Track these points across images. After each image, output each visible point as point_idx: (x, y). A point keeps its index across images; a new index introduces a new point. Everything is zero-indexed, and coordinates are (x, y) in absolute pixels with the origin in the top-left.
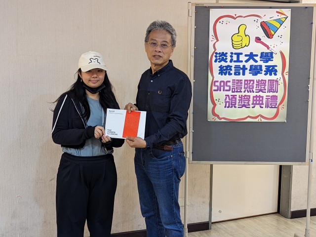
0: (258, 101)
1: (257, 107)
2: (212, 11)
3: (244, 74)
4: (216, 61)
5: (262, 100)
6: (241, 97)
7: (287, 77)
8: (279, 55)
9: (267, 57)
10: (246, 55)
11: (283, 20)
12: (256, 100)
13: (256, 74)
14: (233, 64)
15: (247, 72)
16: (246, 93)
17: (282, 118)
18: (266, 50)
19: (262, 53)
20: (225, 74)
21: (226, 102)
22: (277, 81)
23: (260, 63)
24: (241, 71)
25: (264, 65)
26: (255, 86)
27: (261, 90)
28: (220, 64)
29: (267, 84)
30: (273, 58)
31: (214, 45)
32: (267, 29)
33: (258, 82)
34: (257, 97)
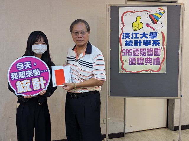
2: (120, 9)
3: (140, 45)
4: (123, 38)
6: (138, 59)
8: (161, 34)
10: (141, 34)
15: (142, 44)
17: (163, 71)
18: (153, 31)
21: (130, 62)
23: (149, 39)
24: (138, 44)
25: (152, 40)
26: (147, 52)
27: (150, 55)
29: (154, 51)
31: (122, 29)
32: (154, 19)
33: (148, 50)
34: (148, 58)
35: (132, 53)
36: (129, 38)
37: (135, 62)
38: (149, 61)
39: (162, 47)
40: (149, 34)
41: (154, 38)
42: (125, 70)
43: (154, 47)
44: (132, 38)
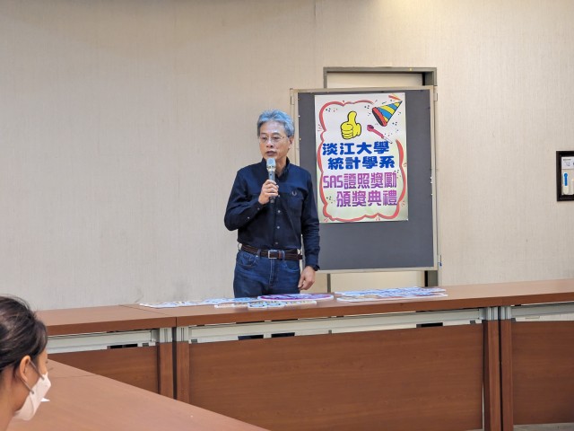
0: (374, 197)
1: (375, 204)
2: (317, 98)
3: (357, 167)
4: (324, 154)
5: (379, 196)
6: (355, 194)
7: (405, 169)
8: (395, 144)
9: (382, 147)
10: (358, 146)
11: (397, 105)
12: (373, 197)
13: (370, 167)
14: (344, 157)
15: (360, 164)
16: (361, 189)
17: (403, 216)
18: (380, 140)
19: (376, 143)
20: (336, 168)
21: (338, 200)
22: (394, 174)
23: (374, 154)
24: (354, 164)
25: (378, 156)
26: (370, 181)
27: (377, 185)
28: (329, 157)
29: (383, 177)
30: (388, 147)
31: (321, 136)
32: (381, 116)
33: (373, 175)
34: (373, 192)
35: (341, 182)
36: (336, 154)
37: (349, 200)
38: (376, 197)
39: (399, 169)
40: (373, 146)
41: (382, 152)
42: (330, 217)
43: (384, 170)
44: (342, 153)
